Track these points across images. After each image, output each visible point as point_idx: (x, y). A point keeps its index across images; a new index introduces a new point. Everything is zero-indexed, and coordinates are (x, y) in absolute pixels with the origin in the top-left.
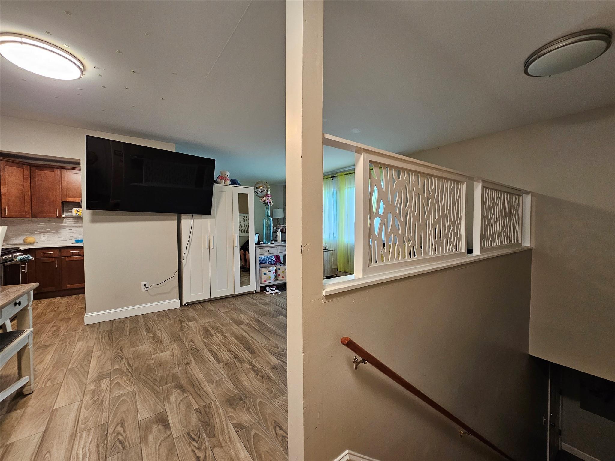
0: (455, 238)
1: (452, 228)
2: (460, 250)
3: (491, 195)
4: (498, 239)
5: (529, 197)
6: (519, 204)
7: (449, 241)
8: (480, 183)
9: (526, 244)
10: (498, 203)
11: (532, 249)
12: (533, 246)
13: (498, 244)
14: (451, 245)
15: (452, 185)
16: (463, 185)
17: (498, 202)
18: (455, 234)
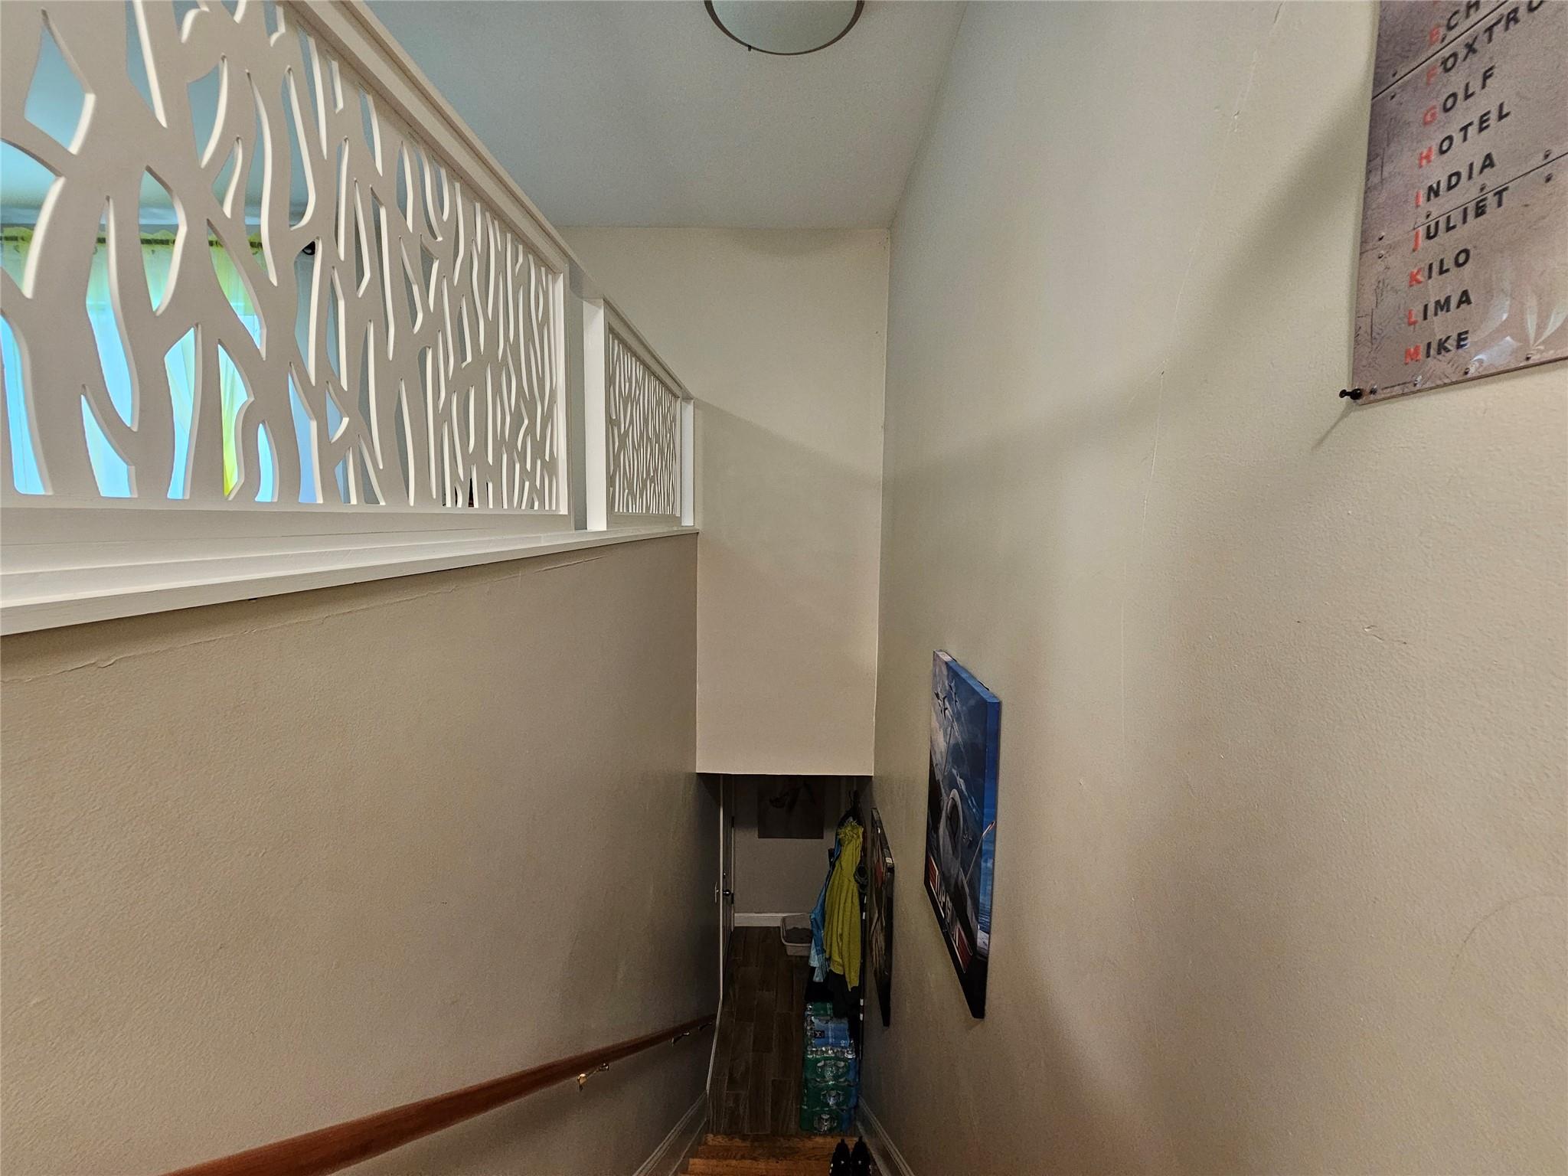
0: (539, 462)
1: (526, 422)
2: (554, 508)
3: (624, 362)
4: (641, 496)
5: (689, 409)
6: (674, 420)
7: (518, 466)
8: (600, 308)
9: (688, 521)
10: (639, 394)
11: (698, 533)
12: (699, 527)
13: (642, 510)
14: (527, 484)
15: (521, 260)
16: (555, 281)
17: (638, 392)
18: (539, 449)
